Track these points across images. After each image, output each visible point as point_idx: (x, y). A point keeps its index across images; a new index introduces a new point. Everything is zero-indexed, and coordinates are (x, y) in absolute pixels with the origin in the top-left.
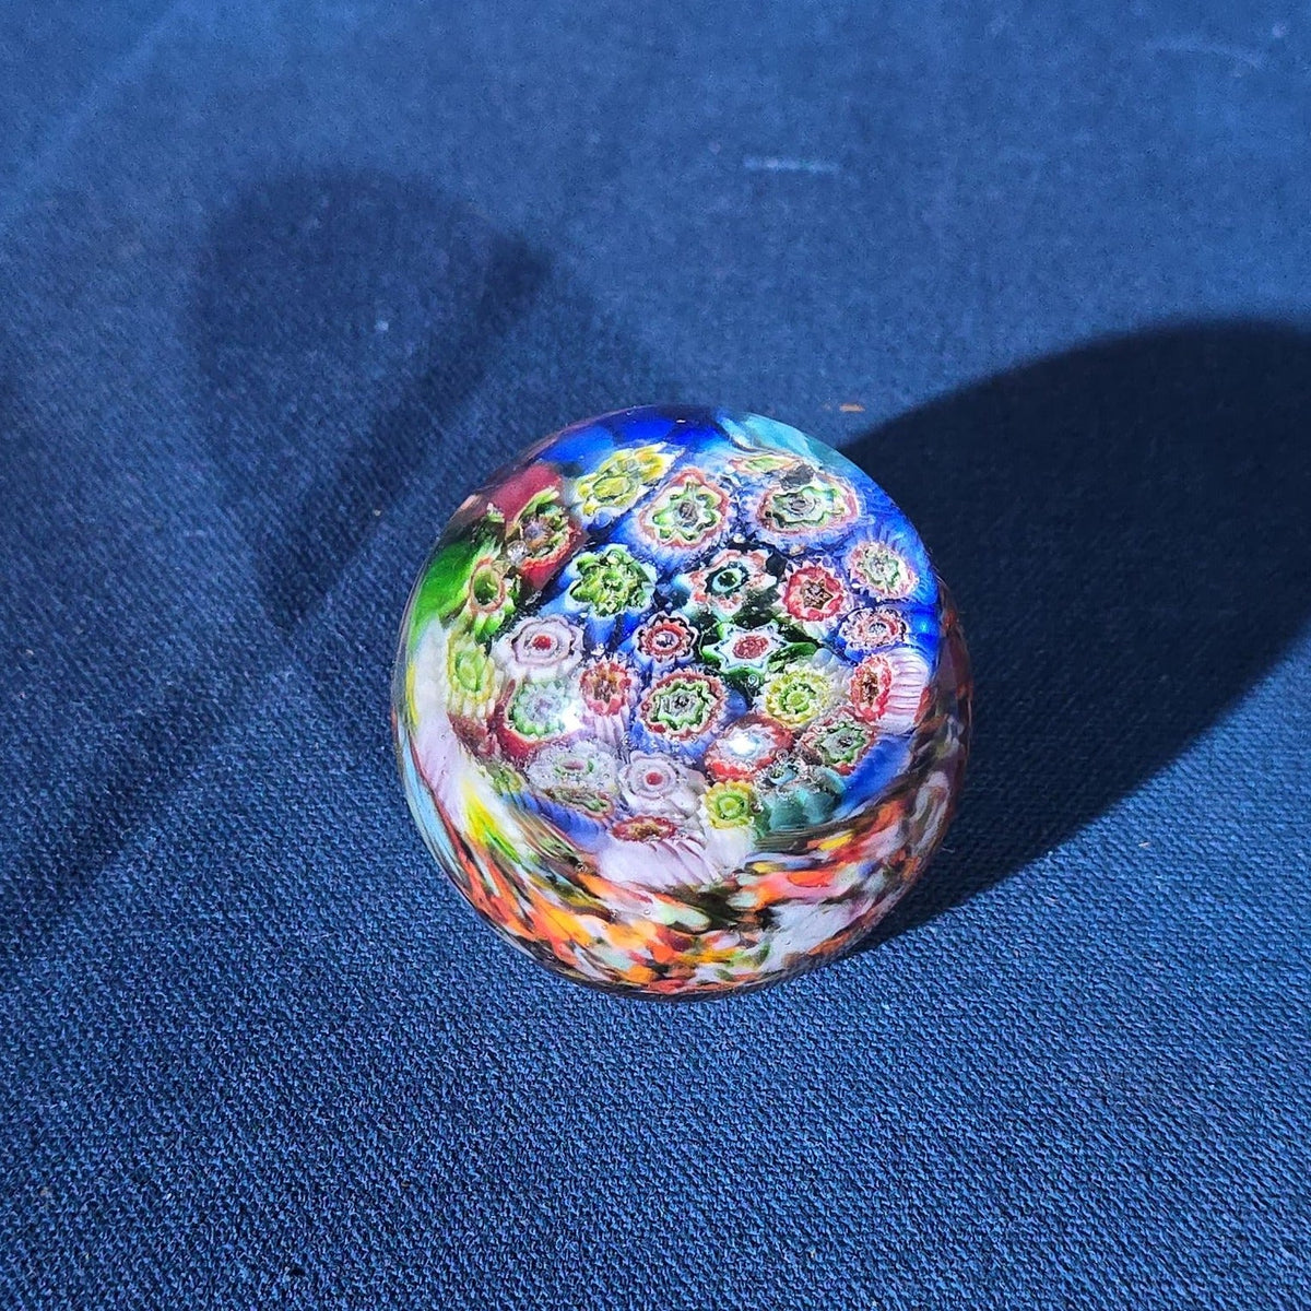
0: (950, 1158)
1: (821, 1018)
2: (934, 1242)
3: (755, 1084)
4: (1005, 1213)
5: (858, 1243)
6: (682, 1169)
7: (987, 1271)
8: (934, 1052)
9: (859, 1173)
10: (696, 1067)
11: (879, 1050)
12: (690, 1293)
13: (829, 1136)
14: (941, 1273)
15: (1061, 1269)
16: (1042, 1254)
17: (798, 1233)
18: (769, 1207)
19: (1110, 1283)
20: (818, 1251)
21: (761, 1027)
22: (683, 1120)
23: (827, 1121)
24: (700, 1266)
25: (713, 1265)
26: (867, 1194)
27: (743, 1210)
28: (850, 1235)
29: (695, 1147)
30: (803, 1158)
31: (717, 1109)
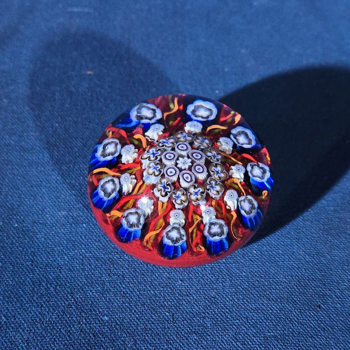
0: (97, 262)
1: (67, 228)
2: (90, 283)
3: (48, 246)
4: (109, 275)
5: (71, 285)
6: (26, 268)
7: (103, 290)
8: (95, 236)
9: (73, 267)
10: (33, 242)
11: (81, 236)
12: (25, 299)
13: (66, 258)
14: (91, 291)
15: (122, 288)
16: (117, 285)
17: (55, 283)
18: (48, 277)
19: (134, 291)
20: (60, 287)
21: (51, 231)
22: (28, 256)
23: (66, 255)
24: (28, 292)
25: (32, 292)
26: (74, 272)
27: (41, 278)
28: (68, 283)
29: (30, 263)
30: (58, 264)
31: (37, 253)
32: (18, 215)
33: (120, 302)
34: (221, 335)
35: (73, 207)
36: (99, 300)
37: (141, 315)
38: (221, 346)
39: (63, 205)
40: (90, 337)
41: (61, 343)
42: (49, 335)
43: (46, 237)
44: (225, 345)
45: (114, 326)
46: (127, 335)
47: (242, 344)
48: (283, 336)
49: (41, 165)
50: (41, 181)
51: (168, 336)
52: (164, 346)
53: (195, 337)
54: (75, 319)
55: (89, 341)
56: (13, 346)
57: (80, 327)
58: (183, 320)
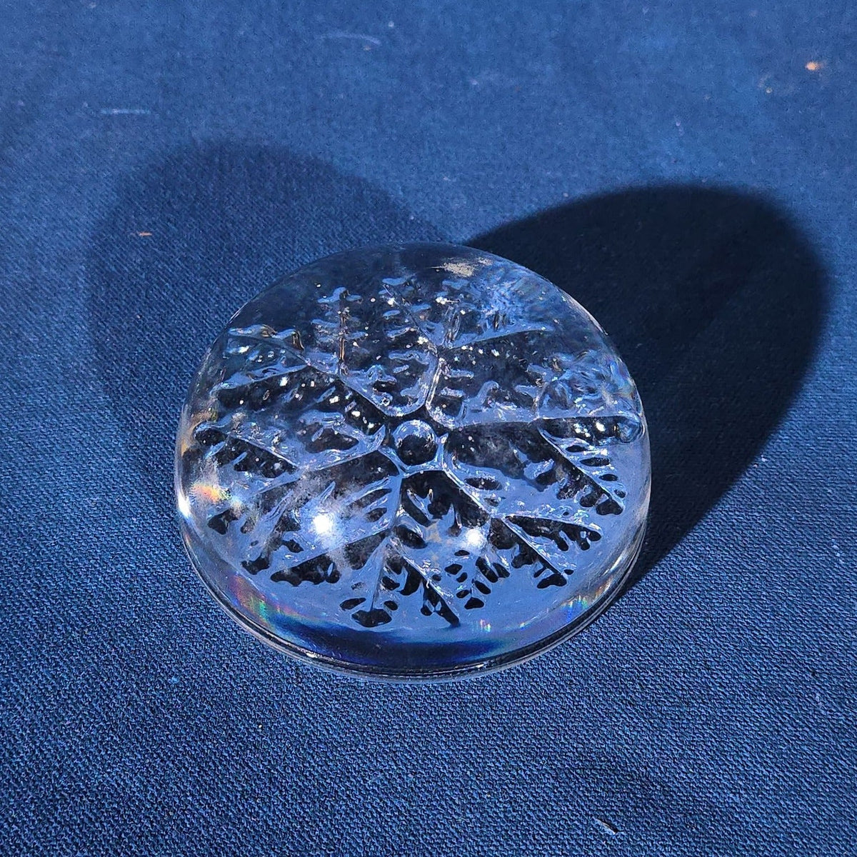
0: (157, 584)
1: (102, 527)
2: (145, 622)
3: (66, 559)
4: (180, 606)
5: (109, 625)
6: (27, 600)
7: (169, 632)
8: (155, 538)
9: (113, 594)
10: (38, 554)
11: (128, 539)
12: (26, 654)
13: (100, 579)
14: (147, 635)
15: (204, 628)
16: (196, 622)
17: (80, 623)
18: (68, 613)
19: (227, 632)
20: (89, 630)
21: (72, 533)
22: (30, 578)
23: (100, 573)
24: (32, 642)
25: (39, 642)
26: (115, 603)
27: (55, 616)
28: (106, 622)
29: (34, 590)
30: (86, 590)
31: (47, 572)
32: (11, 508)
33: (200, 651)
34: (384, 702)
35: (114, 488)
36: (161, 649)
37: (238, 672)
38: (382, 720)
39: (94, 485)
40: (146, 713)
41: (94, 727)
42: (70, 713)
43: (63, 544)
44: (390, 717)
45: (190, 692)
46: (212, 706)
47: (420, 715)
48: (495, 699)
49: (52, 413)
50: (51, 443)
51: (287, 705)
52: (279, 722)
53: (337, 706)
54: (117, 684)
55: (144, 719)
56: (6, 735)
57: (127, 698)
58: (315, 677)
